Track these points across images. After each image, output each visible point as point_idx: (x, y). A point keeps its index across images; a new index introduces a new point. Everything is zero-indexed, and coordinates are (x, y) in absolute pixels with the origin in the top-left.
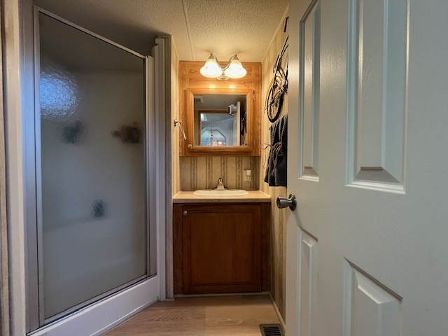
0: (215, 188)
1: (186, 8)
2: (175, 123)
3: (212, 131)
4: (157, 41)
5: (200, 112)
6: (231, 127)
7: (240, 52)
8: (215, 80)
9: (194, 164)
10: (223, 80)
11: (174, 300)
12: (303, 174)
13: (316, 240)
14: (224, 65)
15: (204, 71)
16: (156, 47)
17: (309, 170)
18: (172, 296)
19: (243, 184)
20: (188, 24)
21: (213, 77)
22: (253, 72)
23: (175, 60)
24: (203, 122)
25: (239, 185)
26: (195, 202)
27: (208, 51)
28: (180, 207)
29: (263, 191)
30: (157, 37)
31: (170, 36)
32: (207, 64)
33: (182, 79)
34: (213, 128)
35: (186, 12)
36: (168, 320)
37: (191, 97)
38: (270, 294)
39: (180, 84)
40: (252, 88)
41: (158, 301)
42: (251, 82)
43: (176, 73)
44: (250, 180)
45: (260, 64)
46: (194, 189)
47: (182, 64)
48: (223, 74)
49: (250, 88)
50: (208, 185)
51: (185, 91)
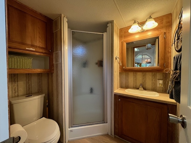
0: (138, 89)
1: (118, 7)
2: (116, 58)
5: (134, 48)
6: (154, 52)
7: (153, 13)
8: (139, 33)
9: (127, 76)
10: (143, 32)
15: (130, 31)
16: (108, 28)
19: (157, 88)
22: (164, 21)
23: (116, 30)
24: (136, 52)
25: (154, 88)
27: (133, 20)
28: (117, 97)
30: (108, 24)
31: (113, 21)
32: (132, 27)
33: (121, 37)
34: (143, 54)
35: (118, 8)
37: (125, 44)
39: (120, 40)
40: (164, 31)
41: (108, 134)
42: (163, 28)
43: (118, 35)
44: (162, 86)
45: (171, 15)
46: (127, 87)
47: (121, 30)
48: (142, 29)
49: (162, 31)
50: (134, 86)
51: (122, 42)
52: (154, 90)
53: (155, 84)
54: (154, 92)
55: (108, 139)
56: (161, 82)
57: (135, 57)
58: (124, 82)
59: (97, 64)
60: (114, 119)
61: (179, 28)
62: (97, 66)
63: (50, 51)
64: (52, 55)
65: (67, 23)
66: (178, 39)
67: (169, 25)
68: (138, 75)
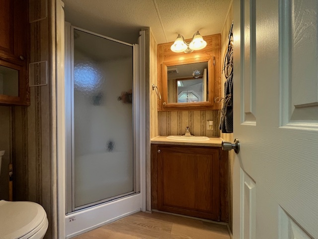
0: (184, 135)
1: (156, 5)
2: (153, 88)
3: (187, 94)
4: (141, 33)
5: (177, 80)
6: (201, 90)
7: (201, 29)
8: (183, 54)
9: (169, 117)
10: (189, 53)
11: (151, 213)
12: (245, 121)
13: (255, 182)
14: (188, 41)
15: (173, 48)
16: (140, 37)
17: (249, 115)
18: (150, 209)
19: (207, 132)
20: (160, 16)
21: (181, 51)
22: (214, 42)
23: (153, 44)
24: (180, 87)
25: (203, 132)
26: (166, 144)
27: (177, 33)
28: (156, 147)
29: (223, 138)
30: (140, 31)
31: (149, 27)
32: (175, 43)
33: (159, 56)
34: (189, 91)
35: (157, 7)
36: (145, 226)
37: (166, 69)
38: (228, 226)
39: (158, 61)
40: (213, 55)
41: (141, 211)
42: (212, 51)
43: (155, 53)
44: (212, 129)
45: (220, 35)
46: (169, 134)
47: (160, 46)
48: (188, 48)
49: (211, 55)
50: (179, 132)
51: (161, 65)
52: (203, 134)
53: (204, 127)
54: (203, 137)
55: (142, 218)
56: (211, 123)
57: (178, 96)
58: (164, 127)
59: (120, 98)
60: (150, 184)
61: (228, 50)
62: (120, 102)
63: (21, 57)
64: (27, 69)
65: (62, 11)
66: (228, 63)
67: (219, 49)
68: (183, 114)
